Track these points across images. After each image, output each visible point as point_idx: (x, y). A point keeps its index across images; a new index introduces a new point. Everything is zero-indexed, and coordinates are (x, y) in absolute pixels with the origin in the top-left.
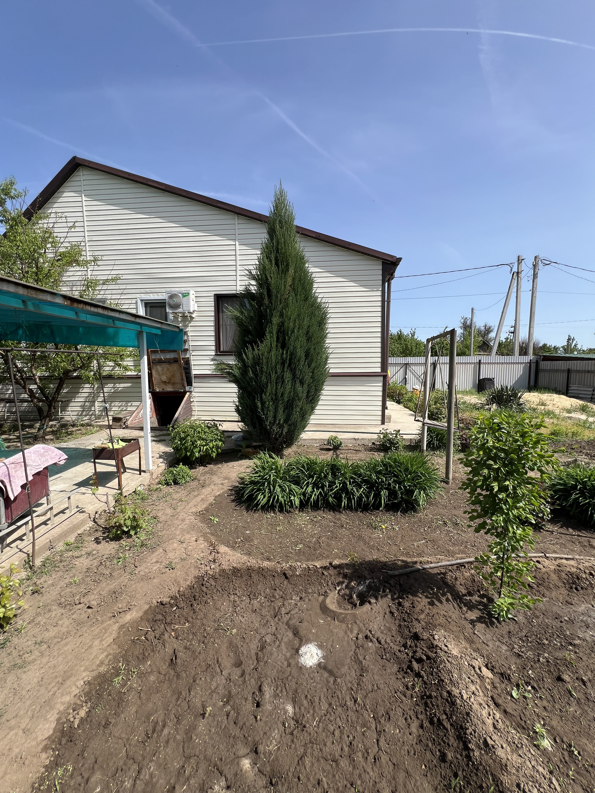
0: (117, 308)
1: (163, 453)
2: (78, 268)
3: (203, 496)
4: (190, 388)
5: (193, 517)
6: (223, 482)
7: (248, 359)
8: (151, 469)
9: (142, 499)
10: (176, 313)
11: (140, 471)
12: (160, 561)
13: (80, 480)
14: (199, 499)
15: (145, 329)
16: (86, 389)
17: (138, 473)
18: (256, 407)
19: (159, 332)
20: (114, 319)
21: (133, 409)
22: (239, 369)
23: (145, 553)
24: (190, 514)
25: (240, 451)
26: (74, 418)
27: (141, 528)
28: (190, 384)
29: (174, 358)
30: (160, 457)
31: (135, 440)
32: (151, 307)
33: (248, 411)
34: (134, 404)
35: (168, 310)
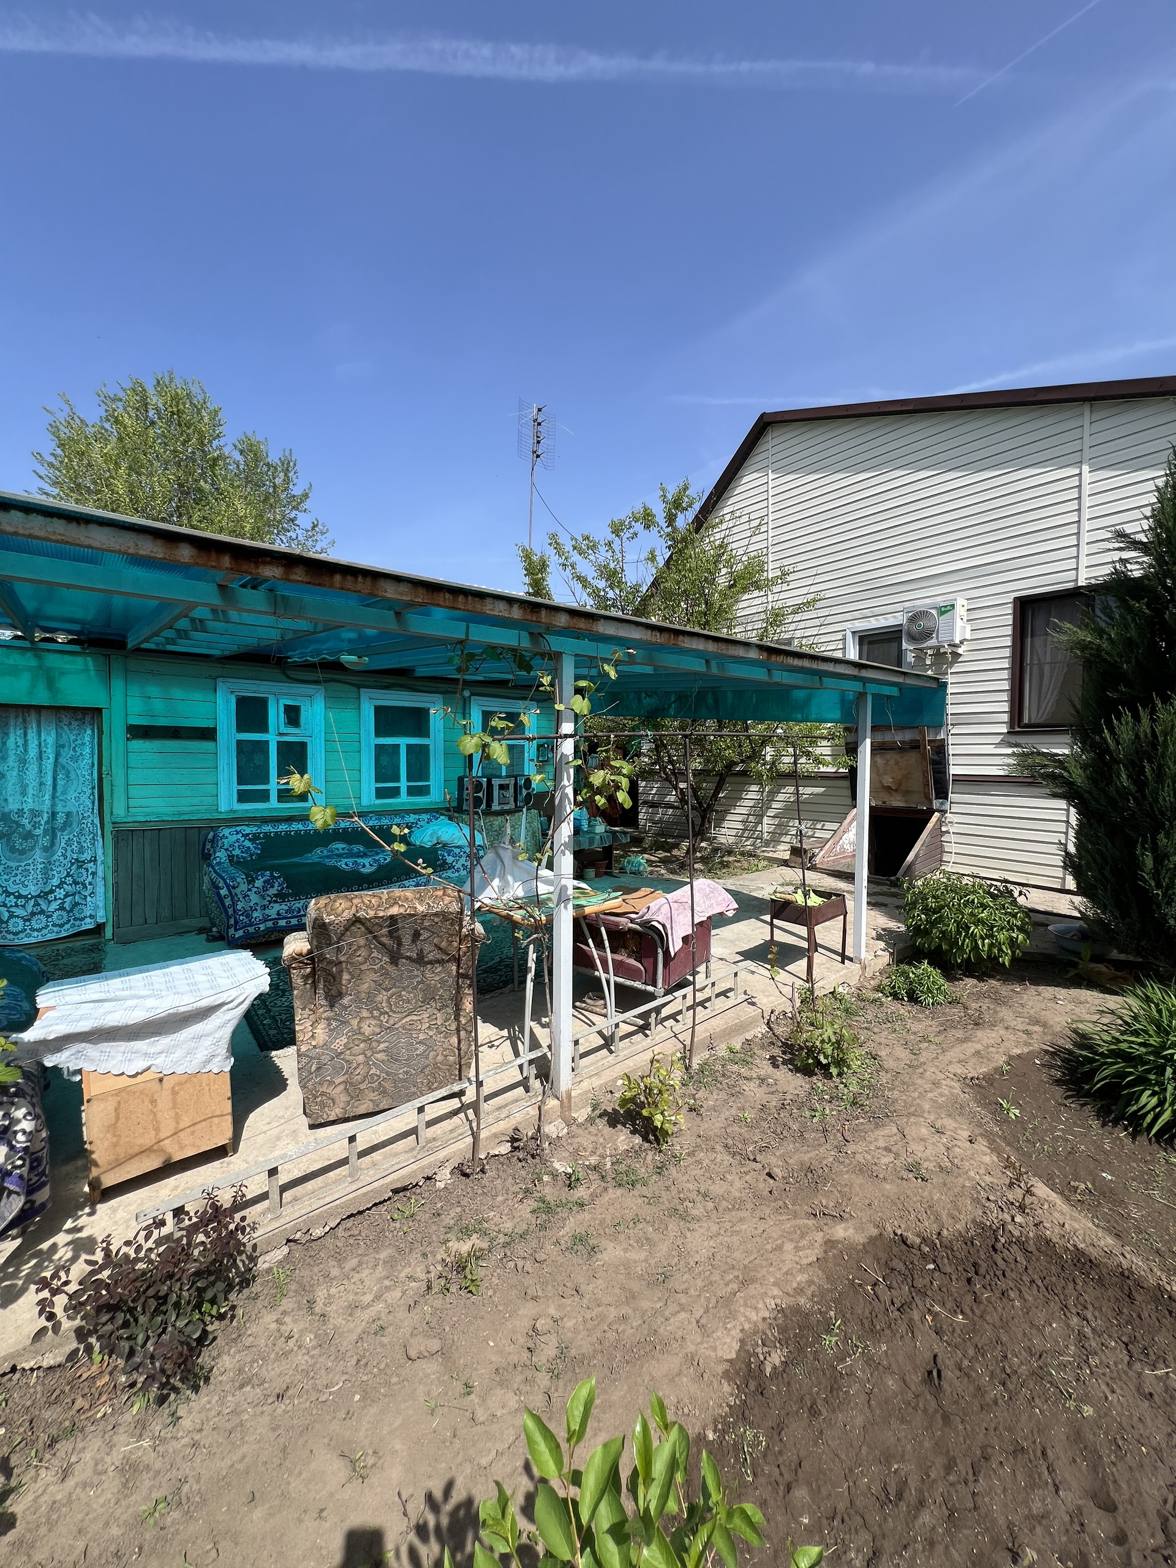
0: (812, 652)
1: (884, 930)
2: (756, 593)
3: (979, 1047)
4: (942, 804)
5: (957, 1085)
6: (1030, 1028)
7: (1118, 743)
8: (863, 957)
9: (847, 1011)
10: (921, 650)
11: (844, 957)
12: (894, 1149)
13: (746, 947)
14: (970, 1048)
15: (872, 688)
16: (753, 793)
17: (839, 959)
18: (1138, 865)
19: (894, 692)
20: (822, 674)
21: (827, 835)
22: (1084, 767)
23: (862, 1120)
24: (952, 1076)
25: (1075, 965)
26: (731, 840)
27: (849, 1067)
28: (943, 794)
29: (912, 741)
30: (879, 937)
31: (839, 895)
32: (870, 643)
33: (1107, 873)
34: (828, 826)
35: (905, 646)
